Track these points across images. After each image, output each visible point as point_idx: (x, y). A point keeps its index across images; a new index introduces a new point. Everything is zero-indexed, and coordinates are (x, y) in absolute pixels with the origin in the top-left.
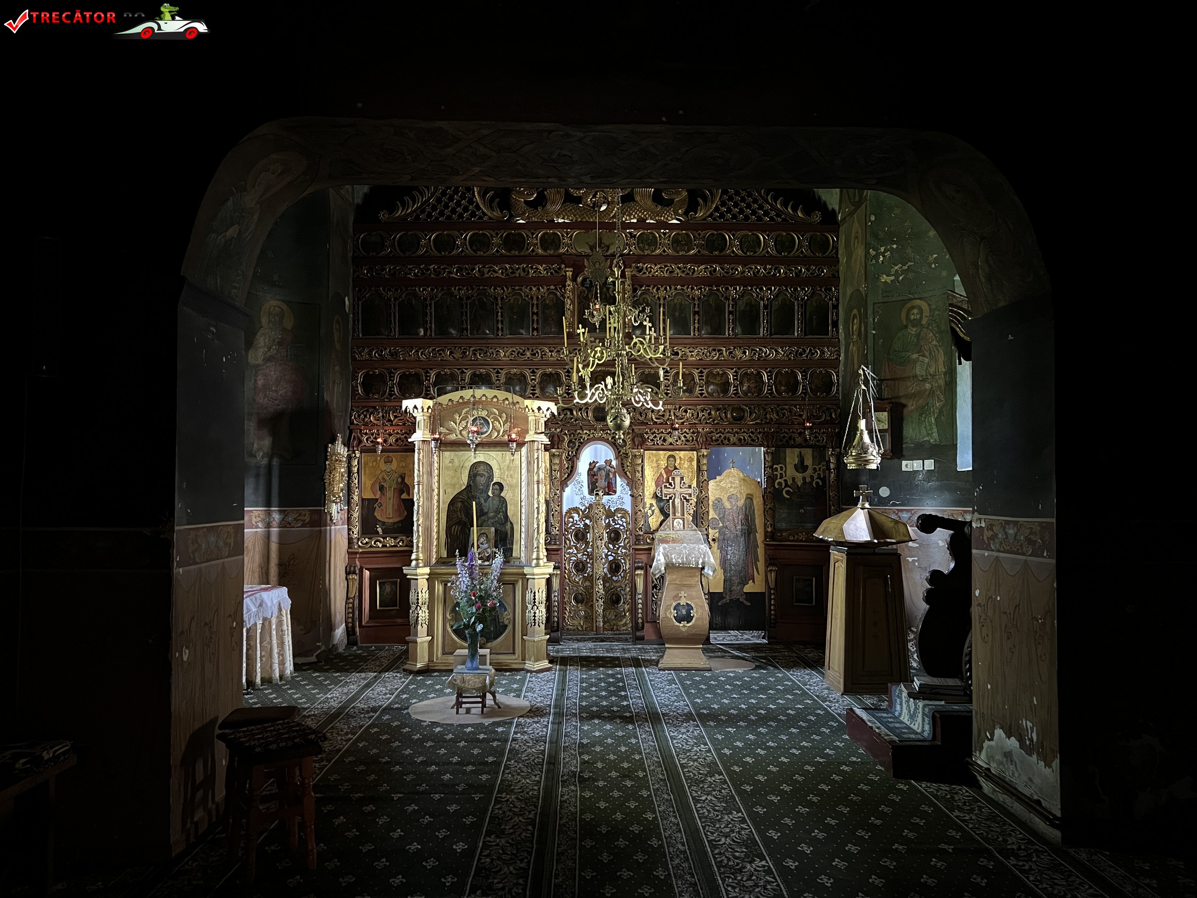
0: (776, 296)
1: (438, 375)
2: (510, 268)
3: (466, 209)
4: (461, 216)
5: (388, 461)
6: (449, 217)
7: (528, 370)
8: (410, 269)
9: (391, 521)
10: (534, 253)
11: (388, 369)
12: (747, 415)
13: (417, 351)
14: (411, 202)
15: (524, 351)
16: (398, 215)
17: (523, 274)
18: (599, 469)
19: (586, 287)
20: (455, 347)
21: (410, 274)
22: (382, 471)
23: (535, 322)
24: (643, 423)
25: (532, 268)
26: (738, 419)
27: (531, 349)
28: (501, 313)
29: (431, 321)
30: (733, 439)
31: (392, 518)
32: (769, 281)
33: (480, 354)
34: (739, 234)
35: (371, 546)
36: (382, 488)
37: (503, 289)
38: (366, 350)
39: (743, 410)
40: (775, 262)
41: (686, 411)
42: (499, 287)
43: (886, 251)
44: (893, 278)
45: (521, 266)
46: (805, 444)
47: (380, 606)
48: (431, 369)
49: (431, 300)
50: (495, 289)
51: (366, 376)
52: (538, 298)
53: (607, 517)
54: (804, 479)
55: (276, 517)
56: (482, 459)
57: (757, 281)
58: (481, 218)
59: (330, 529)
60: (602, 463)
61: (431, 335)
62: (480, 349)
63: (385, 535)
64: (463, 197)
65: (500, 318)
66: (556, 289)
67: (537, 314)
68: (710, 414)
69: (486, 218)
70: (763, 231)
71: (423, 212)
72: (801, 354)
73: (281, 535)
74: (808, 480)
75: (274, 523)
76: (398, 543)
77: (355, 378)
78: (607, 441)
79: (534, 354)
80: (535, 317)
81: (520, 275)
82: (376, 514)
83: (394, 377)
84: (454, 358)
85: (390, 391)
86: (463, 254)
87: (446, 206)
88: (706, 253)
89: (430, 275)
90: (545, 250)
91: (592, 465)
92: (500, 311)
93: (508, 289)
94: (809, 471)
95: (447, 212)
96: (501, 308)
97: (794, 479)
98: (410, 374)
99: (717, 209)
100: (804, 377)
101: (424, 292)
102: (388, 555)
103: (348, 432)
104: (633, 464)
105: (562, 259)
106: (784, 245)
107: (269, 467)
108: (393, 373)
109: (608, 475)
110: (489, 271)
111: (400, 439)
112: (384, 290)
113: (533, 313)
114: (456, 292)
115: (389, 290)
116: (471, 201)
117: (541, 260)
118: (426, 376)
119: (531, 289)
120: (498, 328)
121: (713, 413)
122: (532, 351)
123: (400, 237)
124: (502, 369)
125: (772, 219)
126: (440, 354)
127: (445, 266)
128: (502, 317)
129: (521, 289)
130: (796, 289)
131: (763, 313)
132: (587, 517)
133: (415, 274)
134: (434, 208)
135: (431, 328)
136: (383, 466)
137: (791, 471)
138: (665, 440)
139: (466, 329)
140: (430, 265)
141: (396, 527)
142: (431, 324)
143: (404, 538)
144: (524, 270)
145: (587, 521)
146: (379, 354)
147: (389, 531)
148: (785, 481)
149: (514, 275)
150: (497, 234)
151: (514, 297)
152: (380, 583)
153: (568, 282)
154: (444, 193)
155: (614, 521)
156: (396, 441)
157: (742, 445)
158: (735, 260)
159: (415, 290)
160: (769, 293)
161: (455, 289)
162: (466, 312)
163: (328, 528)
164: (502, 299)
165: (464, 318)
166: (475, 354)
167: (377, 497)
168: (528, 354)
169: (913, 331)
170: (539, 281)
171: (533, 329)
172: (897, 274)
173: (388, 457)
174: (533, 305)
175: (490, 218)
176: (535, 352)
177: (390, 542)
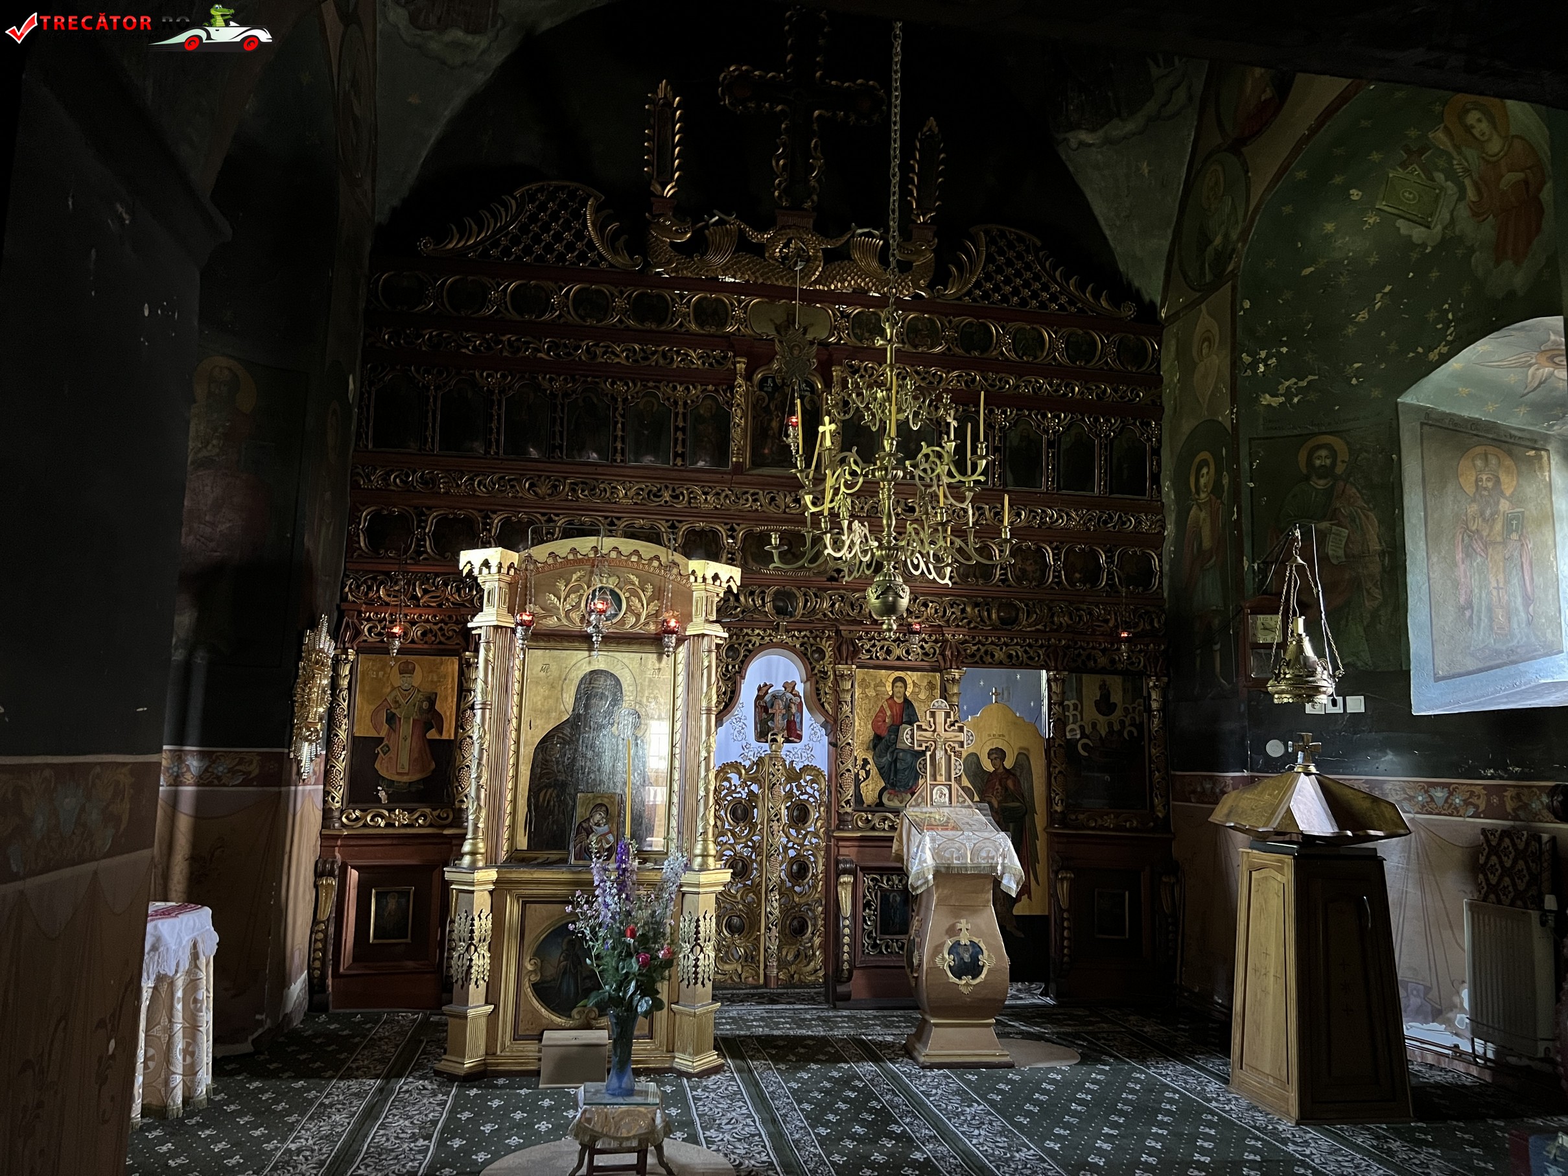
0: (1068, 428)
1: (506, 523)
2: (642, 350)
3: (570, 247)
4: (561, 257)
5: (407, 670)
6: (540, 258)
7: (663, 522)
8: (468, 340)
9: (405, 779)
10: (683, 330)
11: (416, 508)
12: (1023, 616)
13: (471, 479)
14: (474, 227)
15: (659, 490)
16: (451, 246)
17: (661, 361)
18: (774, 697)
19: (766, 392)
20: (540, 476)
21: (467, 347)
22: (393, 688)
23: (680, 442)
24: (855, 622)
25: (678, 353)
26: (1008, 622)
27: (671, 487)
28: (623, 424)
29: (498, 429)
30: (999, 655)
31: (407, 774)
32: (1058, 404)
33: (583, 491)
34: (1014, 326)
35: (365, 825)
36: (391, 719)
37: (627, 384)
38: (379, 472)
39: (1018, 609)
40: (1066, 374)
41: (926, 605)
42: (621, 380)
43: (1268, 357)
44: (1282, 399)
45: (661, 349)
46: (1112, 669)
47: (375, 937)
48: (494, 512)
49: (500, 392)
50: (612, 384)
51: (375, 518)
52: (685, 403)
53: (789, 780)
54: (1110, 725)
55: (193, 764)
56: (602, 667)
57: (1039, 403)
58: (594, 263)
59: (296, 791)
60: (778, 687)
61: (497, 453)
62: (583, 483)
63: (391, 806)
64: (567, 226)
65: (620, 433)
66: (717, 391)
67: (683, 430)
68: (963, 611)
69: (603, 265)
70: (1049, 325)
71: (496, 244)
72: (1106, 522)
73: (200, 800)
74: (1116, 727)
75: (188, 776)
76: (417, 820)
77: (354, 519)
78: (792, 649)
79: (677, 497)
80: (680, 435)
81: (657, 363)
82: (377, 766)
83: (426, 521)
84: (536, 494)
85: (418, 545)
86: (562, 321)
87: (537, 239)
88: (959, 351)
89: (501, 351)
90: (701, 324)
91: (763, 690)
92: (620, 420)
93: (635, 385)
94: (1118, 713)
95: (538, 249)
96: (623, 416)
97: (1094, 725)
98: (456, 520)
99: (978, 285)
100: (1110, 560)
101: (491, 379)
102: (395, 842)
103: (336, 614)
104: (837, 691)
105: (731, 343)
106: (1080, 349)
107: (187, 667)
108: (425, 515)
109: (788, 707)
110: (605, 353)
111: (431, 631)
112: (418, 371)
113: (677, 429)
114: (546, 384)
115: (428, 372)
116: (580, 235)
117: (693, 341)
118: (485, 524)
119: (675, 388)
120: (615, 449)
121: (969, 609)
122: (674, 490)
123: (452, 284)
124: (619, 518)
125: (1062, 307)
126: (513, 487)
127: (529, 339)
128: (623, 430)
129: (658, 388)
130: (1097, 420)
131: (1047, 455)
132: (755, 780)
133: (474, 347)
134: (515, 241)
135: (498, 441)
136: (397, 680)
137: (1090, 713)
138: (889, 652)
139: (561, 447)
140: (504, 335)
141: (413, 789)
142: (498, 433)
143: (428, 810)
144: (664, 355)
145: (754, 788)
146: (401, 481)
147: (402, 797)
148: (1082, 728)
149: (647, 363)
150: (622, 293)
151: (645, 399)
152: (377, 894)
153: (740, 381)
154: (533, 218)
155: (799, 787)
156: (424, 634)
157: (1013, 666)
158: (1006, 367)
159: (474, 375)
160: (1055, 423)
161: (544, 378)
162: (562, 419)
163: (293, 788)
164: (625, 400)
165: (558, 428)
166: (574, 491)
167: (382, 734)
168: (667, 496)
169: (1321, 484)
170: (688, 377)
171: (676, 455)
172: (1288, 394)
173: (407, 663)
174: (677, 414)
175: (611, 265)
176: (677, 492)
177: (401, 817)
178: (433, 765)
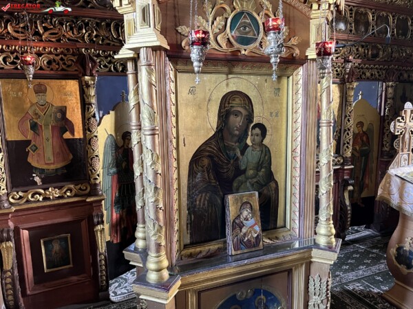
5: (40, 90)
9: (52, 167)
22: (32, 105)
26: (374, 56)
30: (368, 74)
31: (53, 164)
35: (28, 201)
36: (34, 127)
47: (48, 268)
63: (45, 186)
76: (65, 193)
82: (30, 160)
102: (52, 209)
111: (54, 61)
136: (33, 98)
141: (59, 173)
143: (72, 186)
147: (51, 179)
157: (371, 80)
167: (29, 138)
173: (40, 85)
177: (54, 192)
178: (71, 157)
